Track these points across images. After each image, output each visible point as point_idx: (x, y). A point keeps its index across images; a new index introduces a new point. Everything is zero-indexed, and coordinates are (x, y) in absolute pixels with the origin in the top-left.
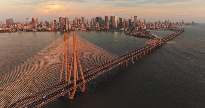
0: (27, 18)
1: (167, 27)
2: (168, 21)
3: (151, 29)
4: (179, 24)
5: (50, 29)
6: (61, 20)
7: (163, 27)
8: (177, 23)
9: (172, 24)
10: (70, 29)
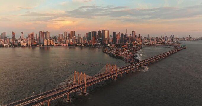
0: (22, 33)
1: (169, 42)
2: (174, 36)
3: (147, 45)
4: (185, 40)
5: (25, 44)
6: (41, 34)
7: (164, 43)
8: (184, 38)
9: (177, 40)
10: (49, 44)
